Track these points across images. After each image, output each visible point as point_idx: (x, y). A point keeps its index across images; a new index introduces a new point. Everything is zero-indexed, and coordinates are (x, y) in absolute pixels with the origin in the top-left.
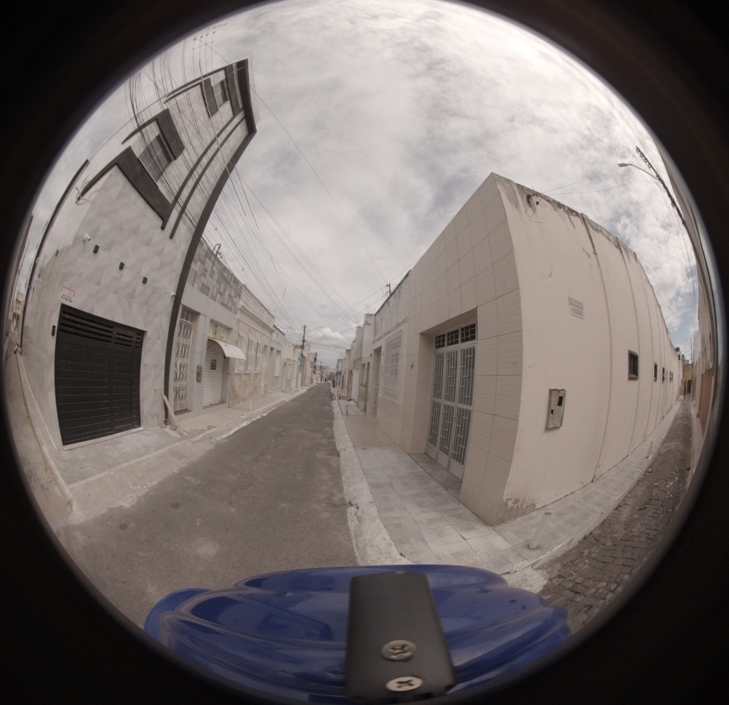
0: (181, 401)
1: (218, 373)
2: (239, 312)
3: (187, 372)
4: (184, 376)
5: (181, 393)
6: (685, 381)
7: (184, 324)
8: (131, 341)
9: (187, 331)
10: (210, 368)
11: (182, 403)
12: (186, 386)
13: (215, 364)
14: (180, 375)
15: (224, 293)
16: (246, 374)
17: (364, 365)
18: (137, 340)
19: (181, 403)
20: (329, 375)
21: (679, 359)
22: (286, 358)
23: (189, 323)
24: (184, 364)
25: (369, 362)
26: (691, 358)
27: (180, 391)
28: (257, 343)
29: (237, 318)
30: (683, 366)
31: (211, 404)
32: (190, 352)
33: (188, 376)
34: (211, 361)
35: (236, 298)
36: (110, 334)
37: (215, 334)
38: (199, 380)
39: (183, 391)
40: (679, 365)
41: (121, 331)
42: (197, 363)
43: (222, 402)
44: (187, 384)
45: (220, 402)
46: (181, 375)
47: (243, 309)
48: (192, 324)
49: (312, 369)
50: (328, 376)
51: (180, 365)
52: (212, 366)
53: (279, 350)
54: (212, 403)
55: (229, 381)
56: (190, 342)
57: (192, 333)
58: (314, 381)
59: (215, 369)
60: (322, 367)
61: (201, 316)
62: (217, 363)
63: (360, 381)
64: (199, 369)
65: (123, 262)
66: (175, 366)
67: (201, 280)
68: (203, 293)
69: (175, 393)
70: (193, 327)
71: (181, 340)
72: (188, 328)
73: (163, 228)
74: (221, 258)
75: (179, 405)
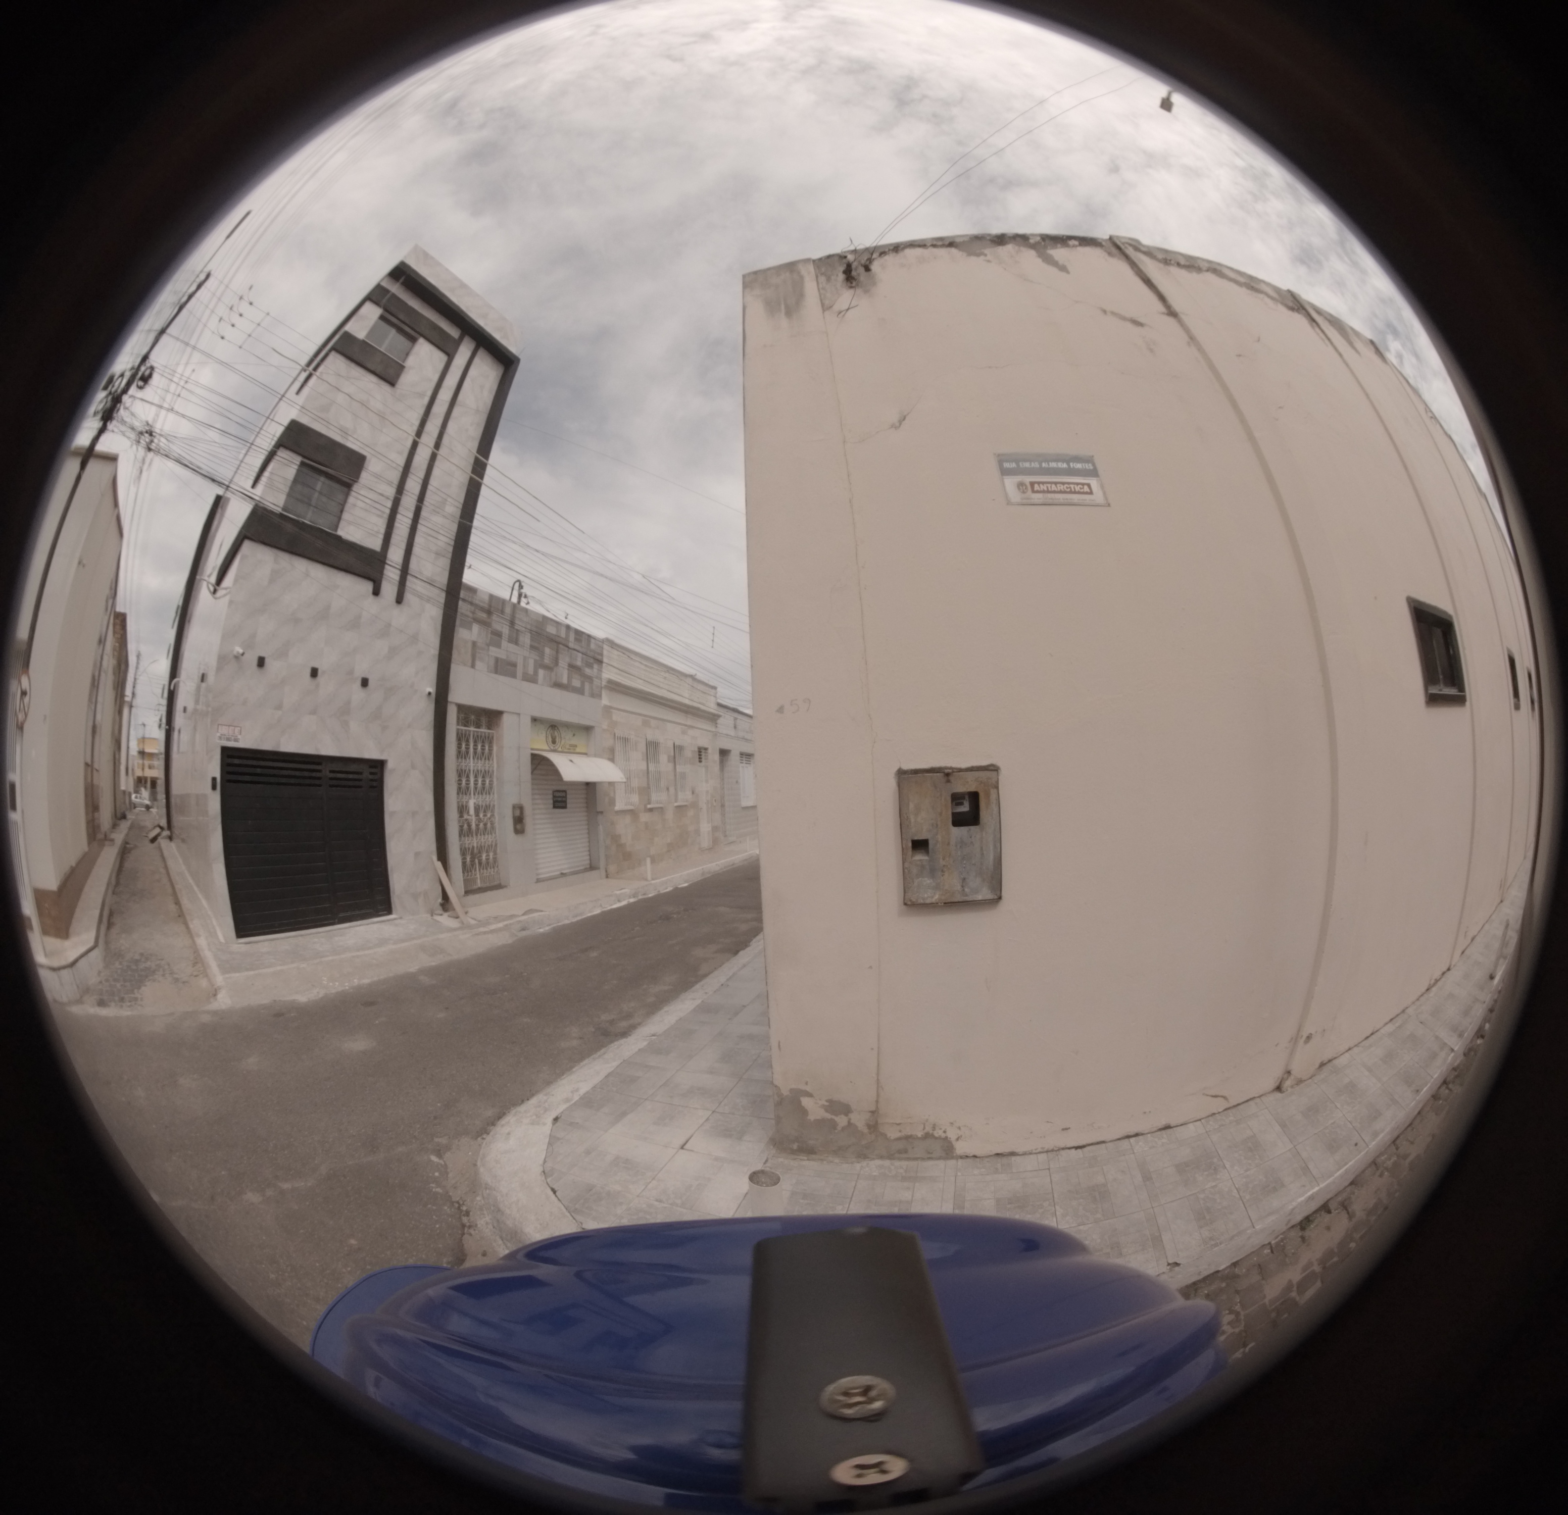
0: (485, 871)
2: (602, 692)
3: (495, 818)
5: (484, 857)
7: (473, 735)
9: (483, 746)
11: (488, 874)
12: (494, 844)
13: (565, 798)
14: (477, 825)
15: (556, 665)
16: (649, 810)
18: (371, 777)
19: (484, 874)
23: (485, 733)
24: (484, 805)
27: (480, 852)
28: (673, 746)
29: (602, 705)
31: (562, 874)
32: (495, 783)
33: (496, 825)
34: (553, 794)
35: (591, 668)
36: (316, 775)
37: (554, 742)
38: (519, 832)
39: (487, 852)
41: (337, 767)
42: (513, 801)
43: (592, 867)
44: (496, 840)
45: (584, 869)
47: (615, 686)
48: (491, 733)
51: (475, 807)
52: (555, 805)
53: (748, 751)
54: (567, 871)
55: (605, 828)
56: (492, 764)
57: (495, 748)
59: (564, 807)
61: (506, 716)
62: (568, 796)
64: (517, 811)
65: (316, 666)
66: (462, 809)
67: (490, 653)
68: (501, 674)
69: (471, 858)
70: (495, 738)
71: (472, 764)
72: (483, 742)
73: (376, 592)
74: (528, 603)
75: (481, 878)
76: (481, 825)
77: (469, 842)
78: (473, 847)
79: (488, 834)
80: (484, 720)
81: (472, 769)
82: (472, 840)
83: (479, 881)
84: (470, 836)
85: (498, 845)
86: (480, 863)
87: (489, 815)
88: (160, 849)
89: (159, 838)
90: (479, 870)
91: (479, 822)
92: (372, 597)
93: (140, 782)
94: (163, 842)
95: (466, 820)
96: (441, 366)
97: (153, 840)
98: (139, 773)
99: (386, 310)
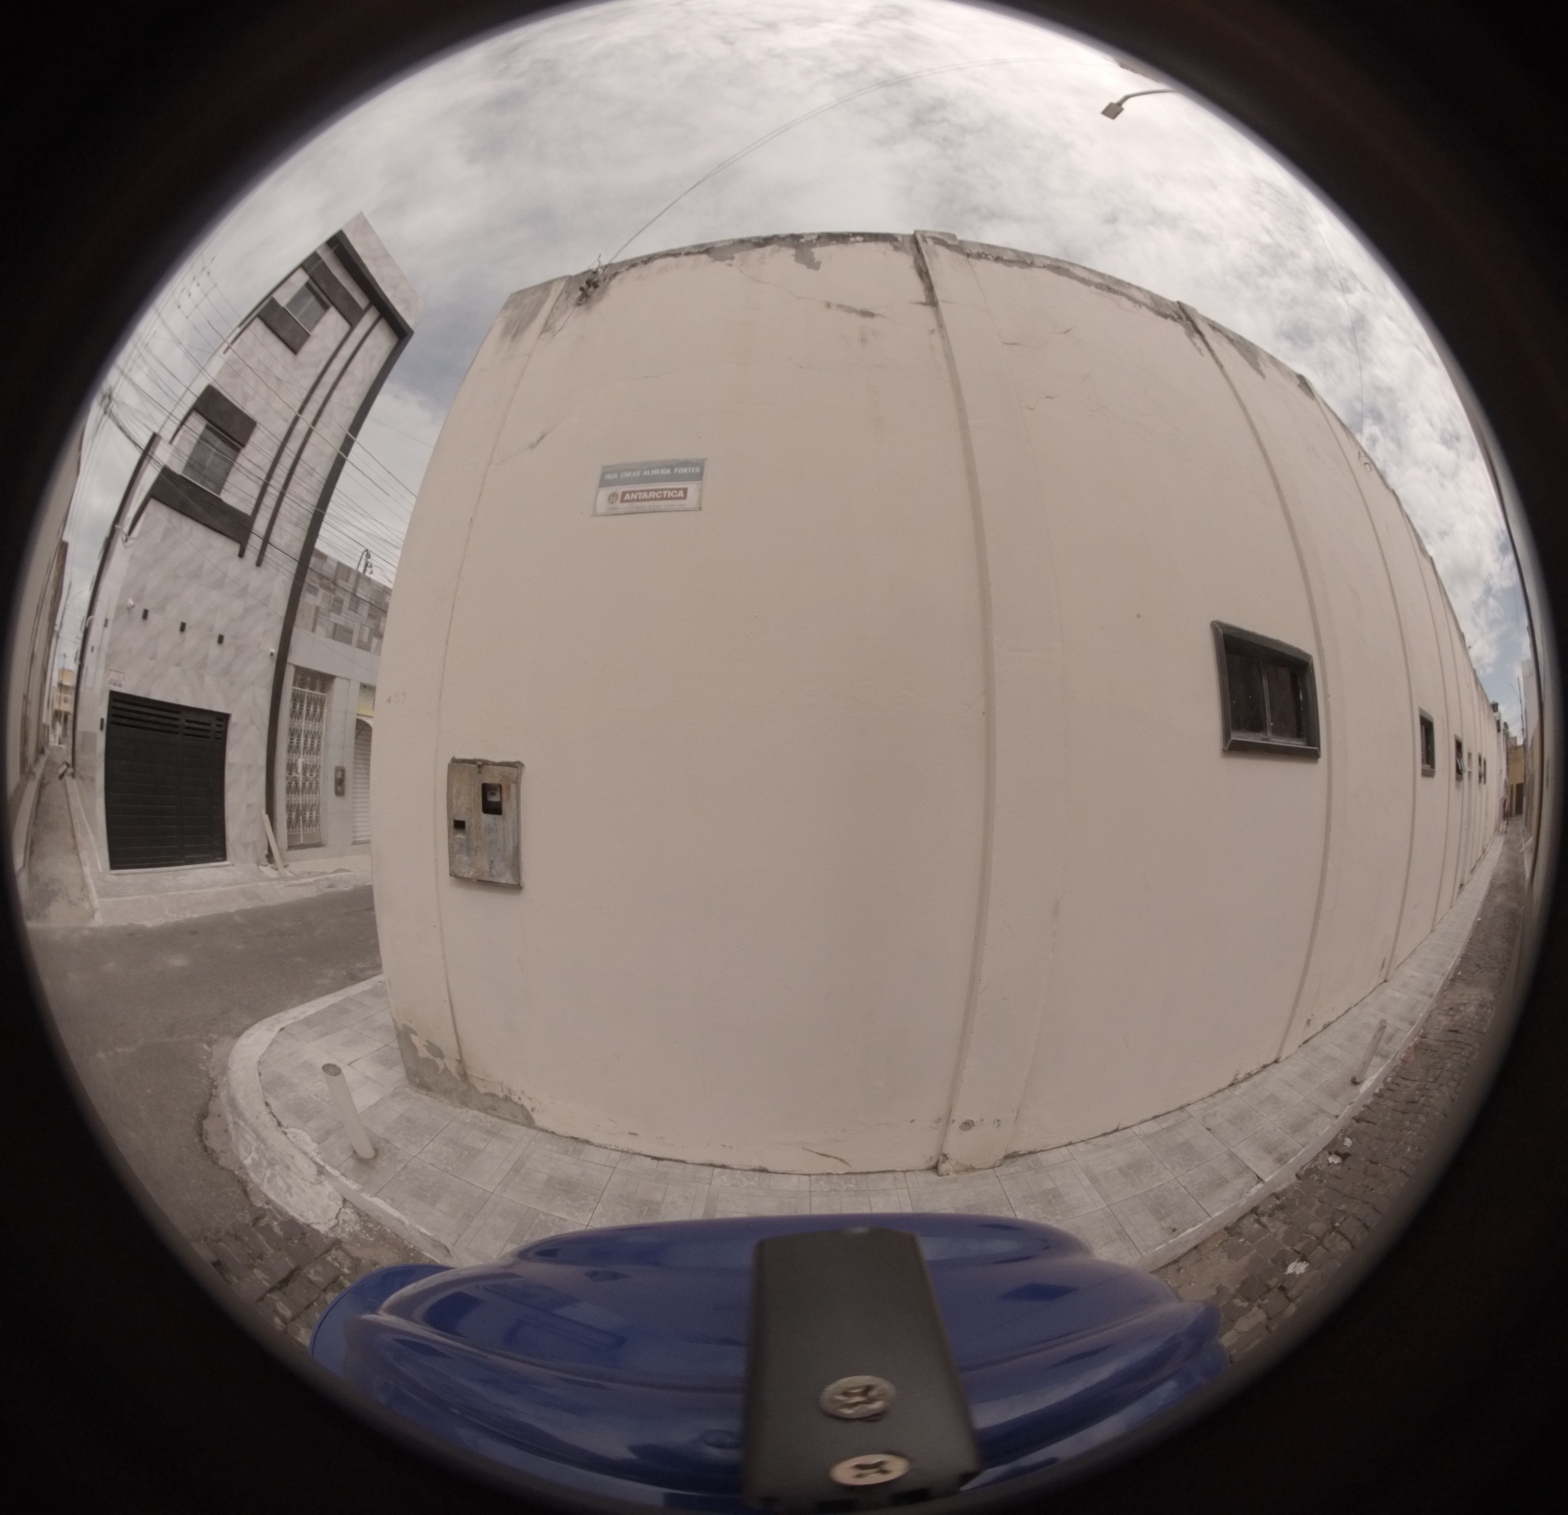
3: (318, 778)
4: (314, 785)
5: (308, 815)
7: (308, 697)
8: (209, 731)
9: (315, 708)
11: (310, 832)
12: (317, 803)
14: (304, 784)
18: (218, 729)
19: (308, 832)
23: (318, 695)
24: (311, 764)
27: (304, 810)
32: (322, 744)
33: (321, 785)
36: (176, 723)
38: (339, 793)
39: (311, 810)
41: (192, 717)
42: (335, 763)
44: (318, 799)
51: (303, 766)
57: (325, 710)
61: (337, 681)
64: (339, 773)
65: (185, 621)
66: (291, 767)
67: (331, 619)
68: (338, 640)
69: (296, 815)
70: (326, 702)
71: (303, 724)
72: (316, 704)
73: (241, 554)
74: (371, 573)
75: (304, 834)
76: (307, 784)
77: (295, 799)
78: (299, 804)
79: (313, 793)
80: (318, 683)
81: (303, 729)
82: (298, 797)
83: (302, 837)
84: (297, 793)
85: (321, 805)
86: (304, 821)
87: (315, 775)
88: (65, 785)
89: (66, 774)
90: (303, 827)
91: (306, 781)
92: (237, 558)
93: (57, 714)
94: (67, 778)
95: (295, 777)
96: (341, 336)
97: (61, 776)
98: (56, 707)
99: (312, 277)
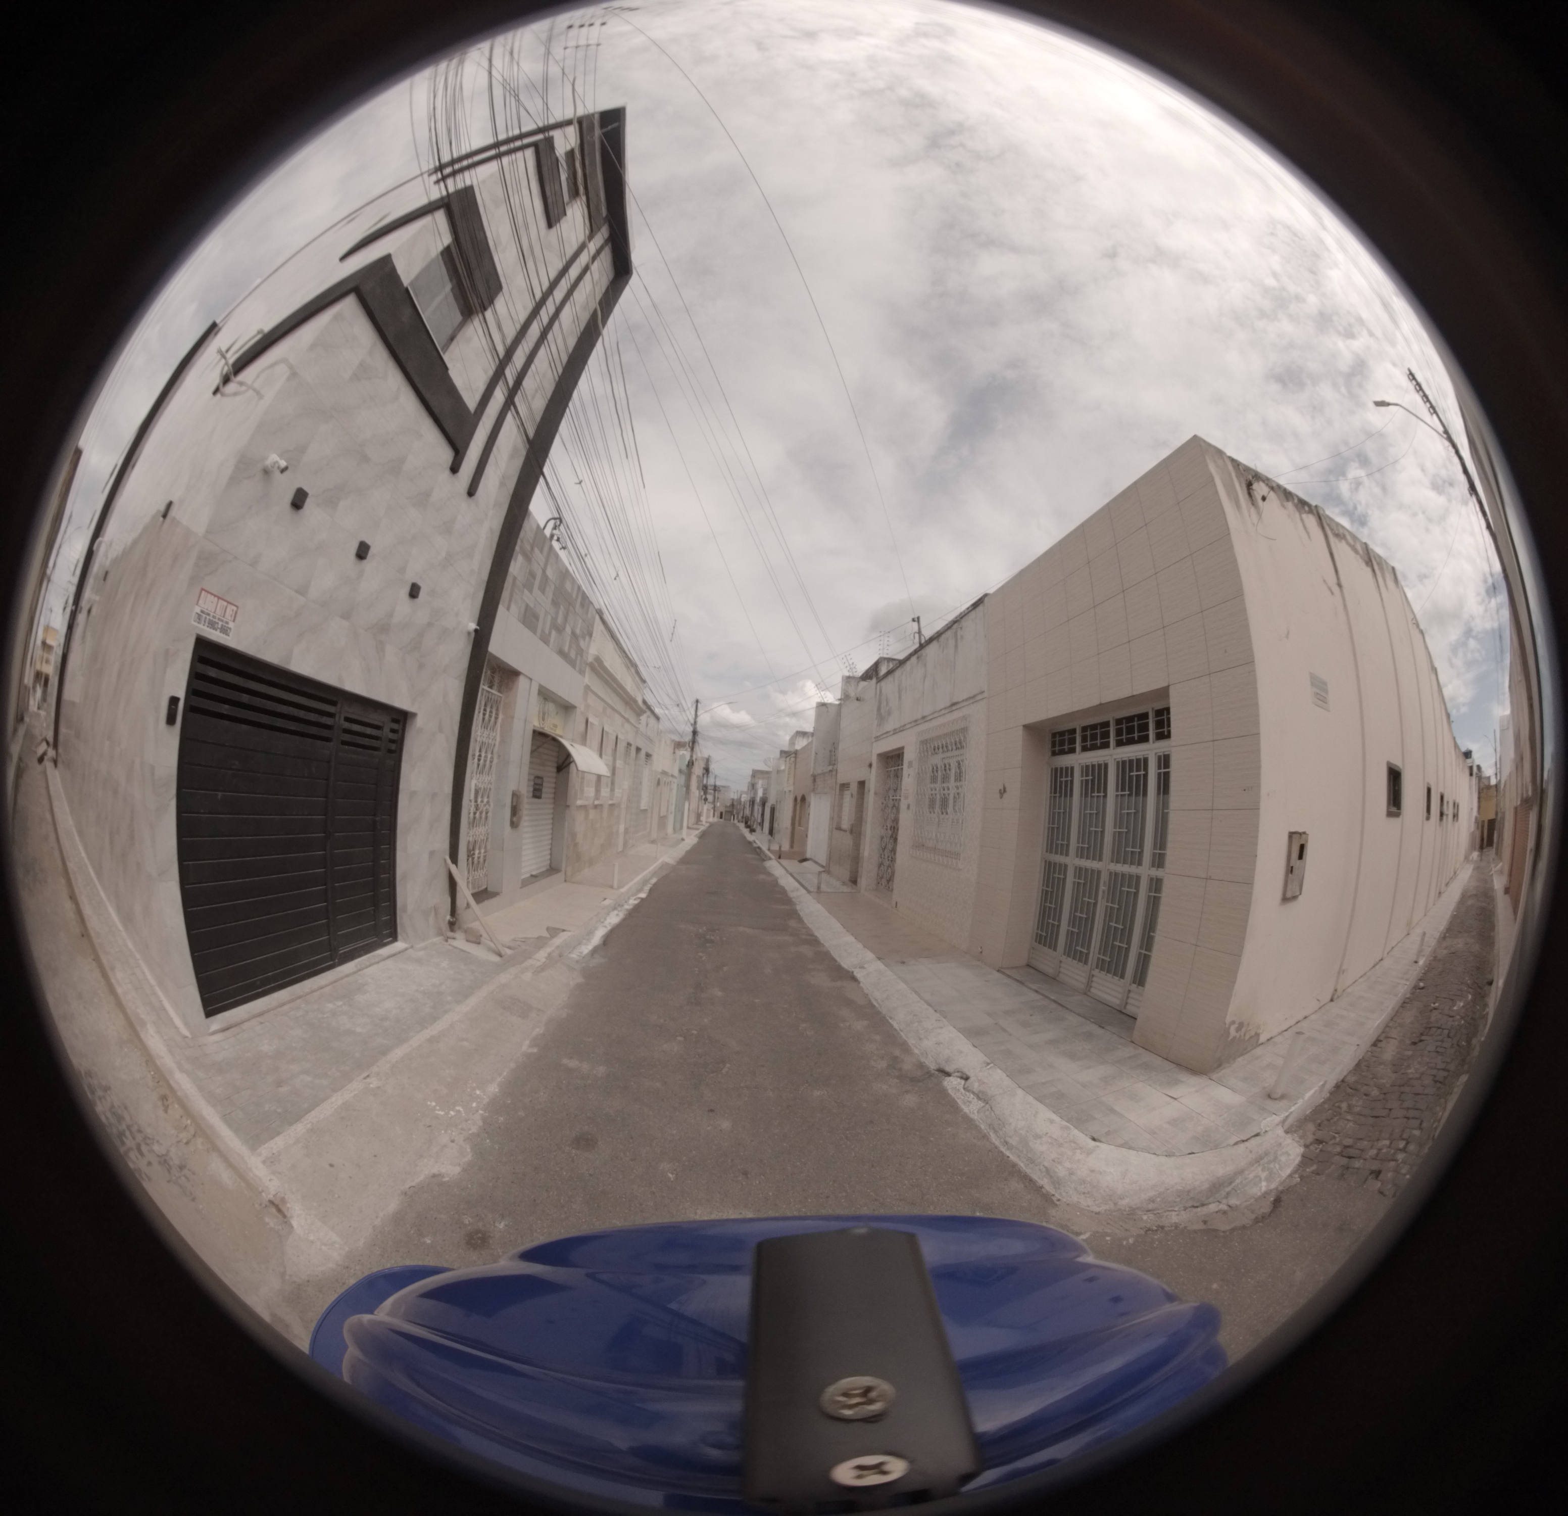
0: (476, 872)
1: (545, 805)
2: (588, 670)
3: (489, 805)
4: (484, 815)
5: (476, 856)
6: (1483, 822)
7: (492, 699)
8: (377, 738)
9: (491, 712)
10: (531, 794)
11: (478, 877)
12: (485, 838)
13: (542, 785)
14: (475, 813)
15: (564, 629)
16: (596, 807)
17: (844, 786)
18: (392, 736)
19: (475, 877)
20: (728, 805)
21: (1471, 774)
22: (660, 771)
23: (495, 695)
24: (482, 787)
25: (862, 779)
26: (1495, 772)
27: (474, 849)
28: (615, 738)
29: (585, 684)
30: (1479, 788)
31: (532, 876)
32: (495, 761)
33: (490, 814)
34: (534, 781)
35: (584, 639)
36: (328, 721)
37: (543, 719)
38: (514, 825)
39: (480, 849)
40: (1470, 787)
41: (355, 712)
42: (512, 786)
43: (553, 869)
44: (488, 834)
45: (547, 870)
46: (478, 815)
47: (596, 664)
48: (501, 697)
49: (699, 793)
50: (726, 807)
52: (535, 790)
53: (650, 752)
54: (534, 873)
55: (566, 824)
56: (495, 737)
57: (501, 716)
58: (703, 818)
59: (539, 797)
60: (717, 788)
61: (521, 679)
62: (544, 784)
63: (832, 819)
64: (515, 799)
67: (524, 597)
70: (502, 704)
73: (454, 470)
85: (489, 840)
92: (448, 474)
